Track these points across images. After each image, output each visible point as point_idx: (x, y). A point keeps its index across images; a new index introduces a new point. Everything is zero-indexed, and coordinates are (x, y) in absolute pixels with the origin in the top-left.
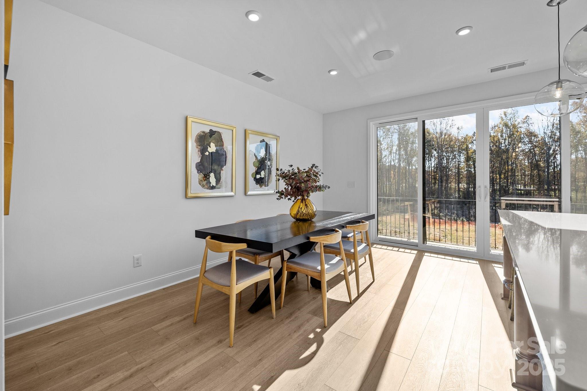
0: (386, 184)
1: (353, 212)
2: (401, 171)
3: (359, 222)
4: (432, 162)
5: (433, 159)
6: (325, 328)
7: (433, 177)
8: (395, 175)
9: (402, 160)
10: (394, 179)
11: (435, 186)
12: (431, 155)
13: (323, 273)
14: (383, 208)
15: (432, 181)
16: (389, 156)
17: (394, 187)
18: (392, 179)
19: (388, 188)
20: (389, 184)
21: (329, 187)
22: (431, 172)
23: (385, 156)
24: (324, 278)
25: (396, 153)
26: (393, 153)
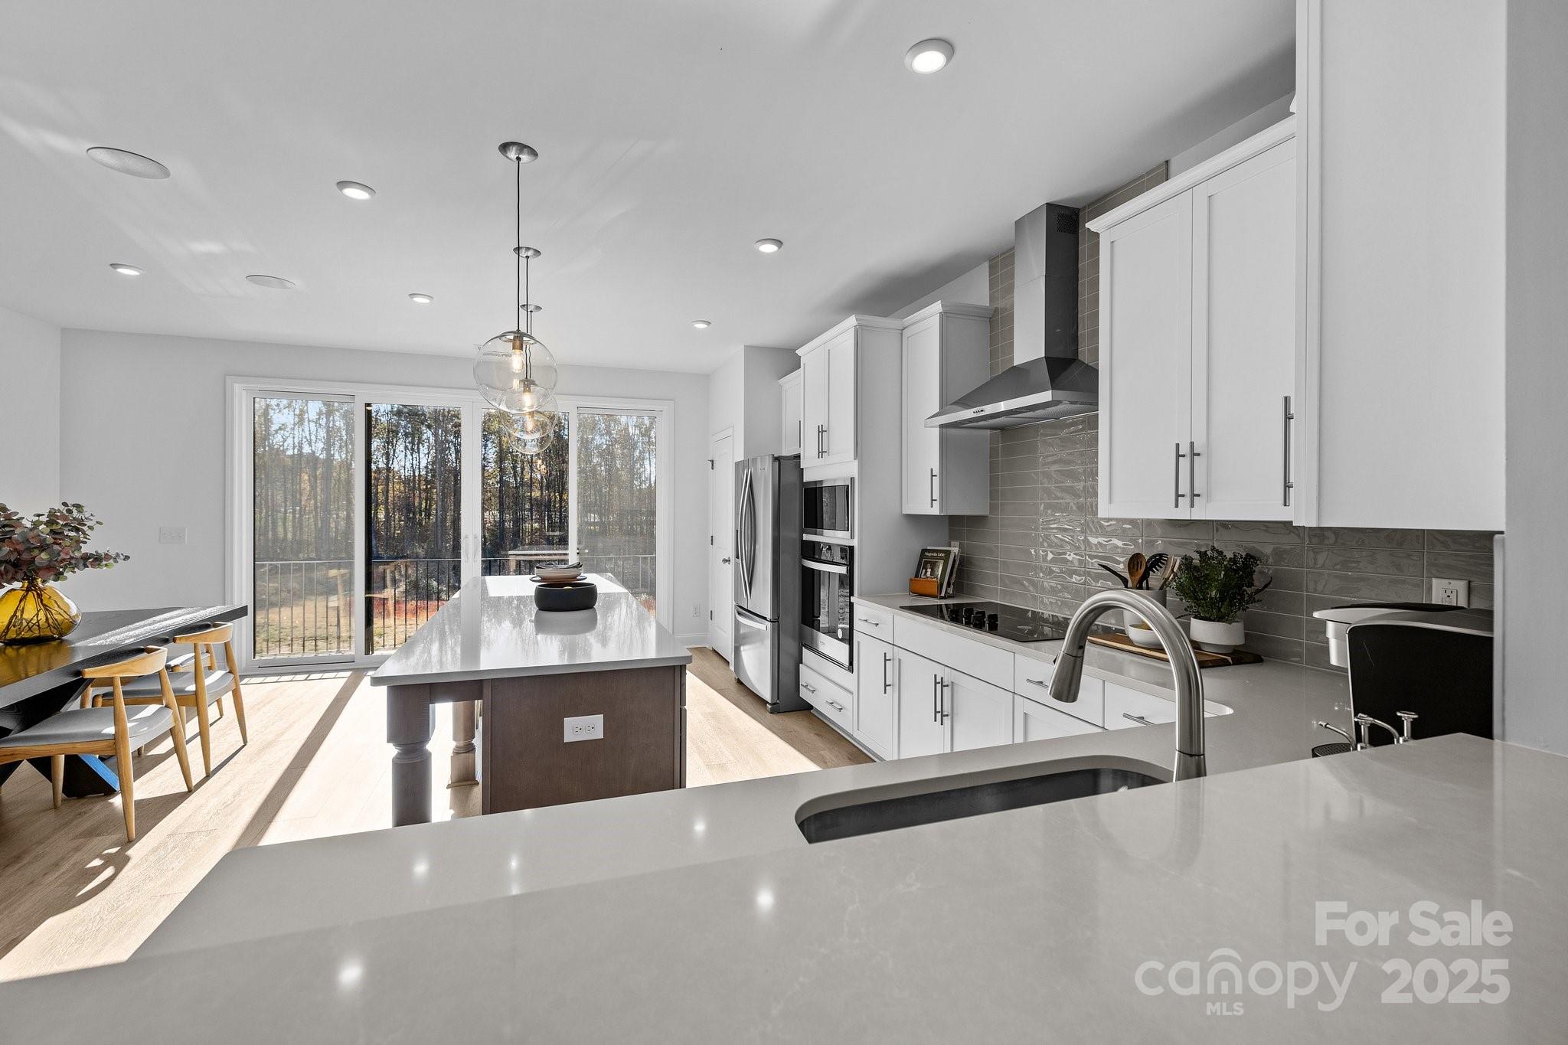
0: (285, 512)
1: (183, 608)
2: (335, 474)
3: (208, 626)
4: (422, 455)
5: (424, 450)
6: (129, 842)
7: (424, 495)
8: (313, 488)
9: (337, 444)
10: (313, 494)
11: (429, 518)
12: (420, 438)
13: (122, 737)
14: (269, 586)
15: (421, 504)
16: (293, 429)
17: (312, 520)
18: (304, 498)
19: (289, 524)
20: (294, 512)
21: (127, 558)
22: (420, 481)
23: (280, 429)
24: (126, 746)
25: (317, 422)
26: (309, 421)
